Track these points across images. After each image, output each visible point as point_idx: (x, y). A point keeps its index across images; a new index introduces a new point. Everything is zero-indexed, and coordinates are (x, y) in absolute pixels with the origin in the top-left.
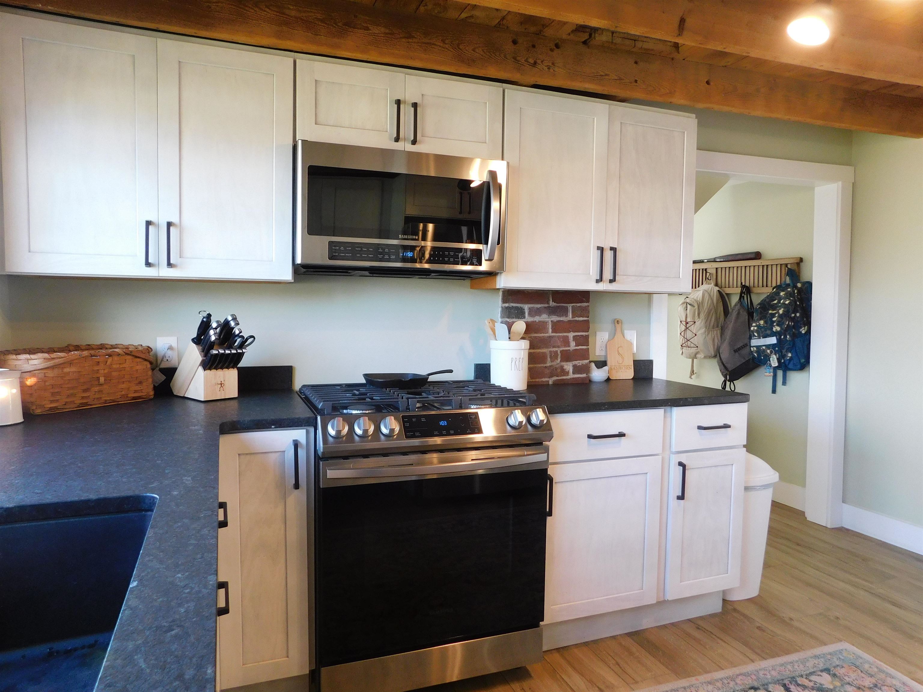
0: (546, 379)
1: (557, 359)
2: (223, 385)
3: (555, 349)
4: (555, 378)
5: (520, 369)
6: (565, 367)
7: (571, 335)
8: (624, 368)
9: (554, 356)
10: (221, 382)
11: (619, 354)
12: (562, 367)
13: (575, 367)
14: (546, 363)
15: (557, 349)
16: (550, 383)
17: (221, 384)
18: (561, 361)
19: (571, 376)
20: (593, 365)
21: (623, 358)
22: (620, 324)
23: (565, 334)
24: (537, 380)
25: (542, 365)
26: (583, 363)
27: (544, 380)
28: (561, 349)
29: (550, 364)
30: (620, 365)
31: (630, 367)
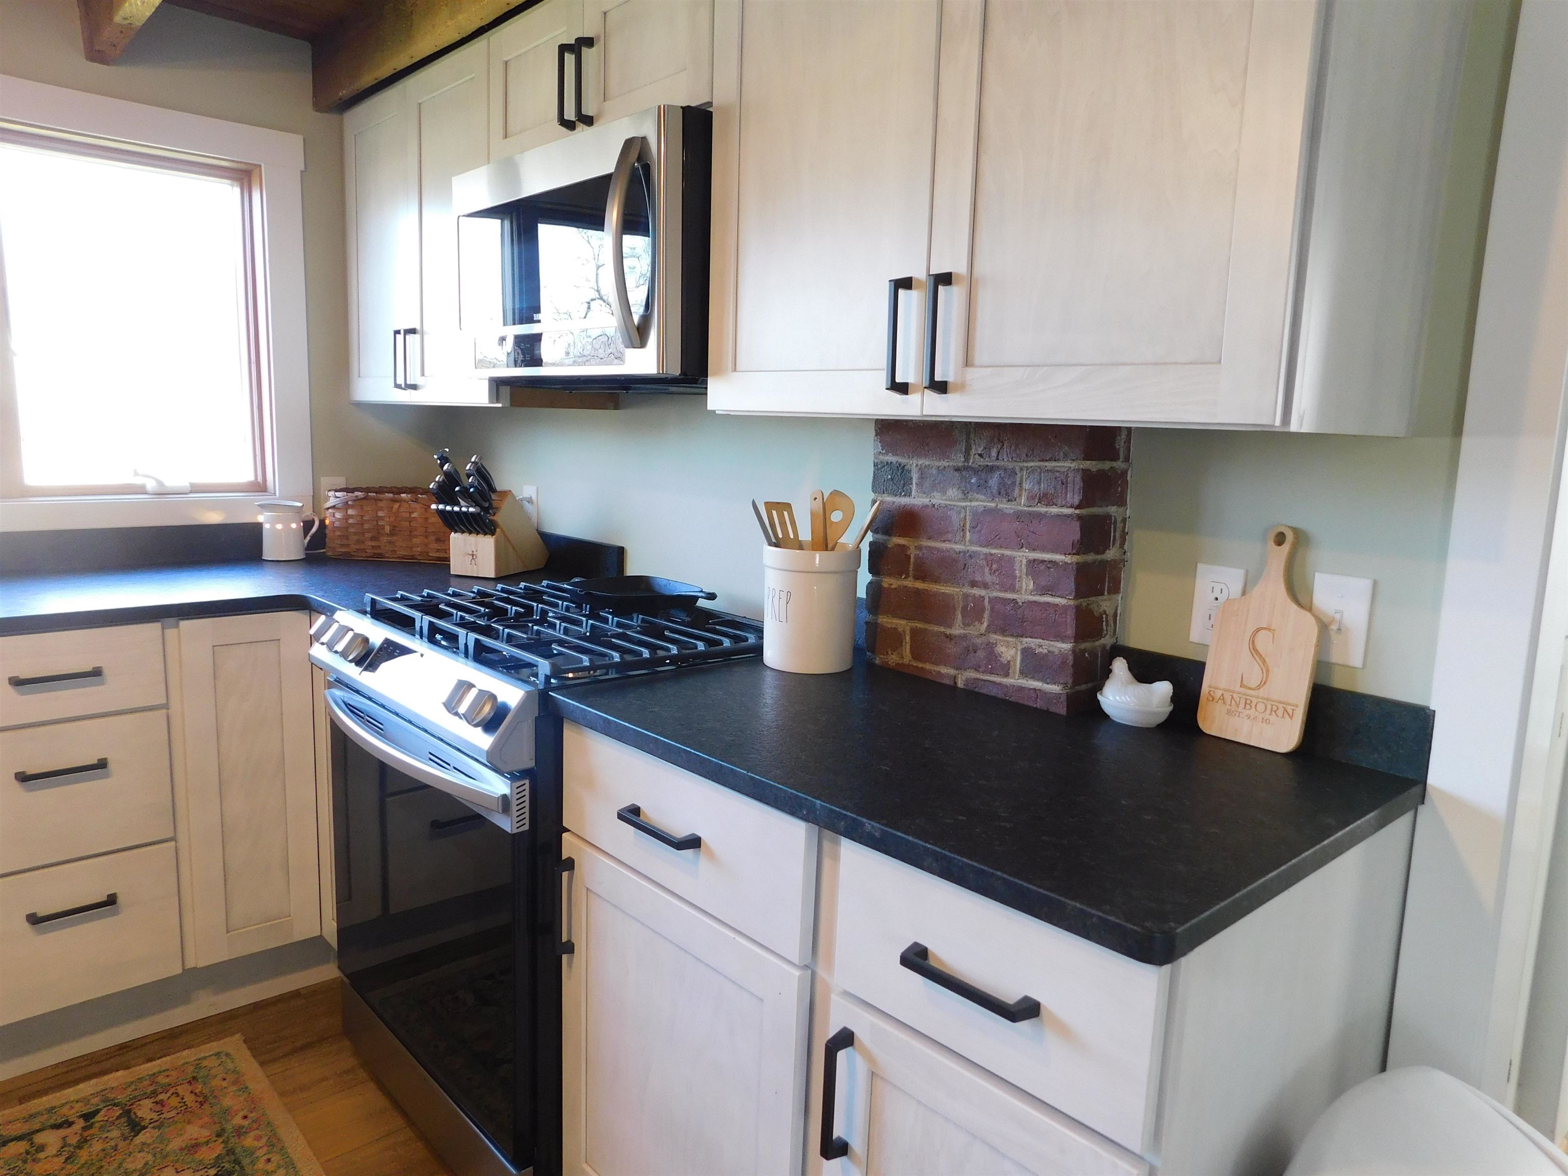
0: (952, 672)
1: (980, 620)
2: (475, 557)
3: (977, 592)
4: (973, 674)
5: (783, 618)
6: (1001, 649)
7: (1023, 556)
8: (1261, 707)
9: (974, 612)
10: (473, 552)
11: (1254, 650)
12: (990, 648)
13: (1027, 653)
14: (950, 626)
15: (982, 592)
16: (960, 684)
17: (473, 555)
18: (989, 630)
19: (1015, 680)
20: (1120, 666)
21: (1266, 670)
22: (1286, 547)
23: (1008, 552)
24: (928, 666)
25: (942, 629)
26: (1051, 649)
27: (944, 670)
28: (995, 594)
29: (962, 631)
30: (1252, 692)
31: (1289, 709)
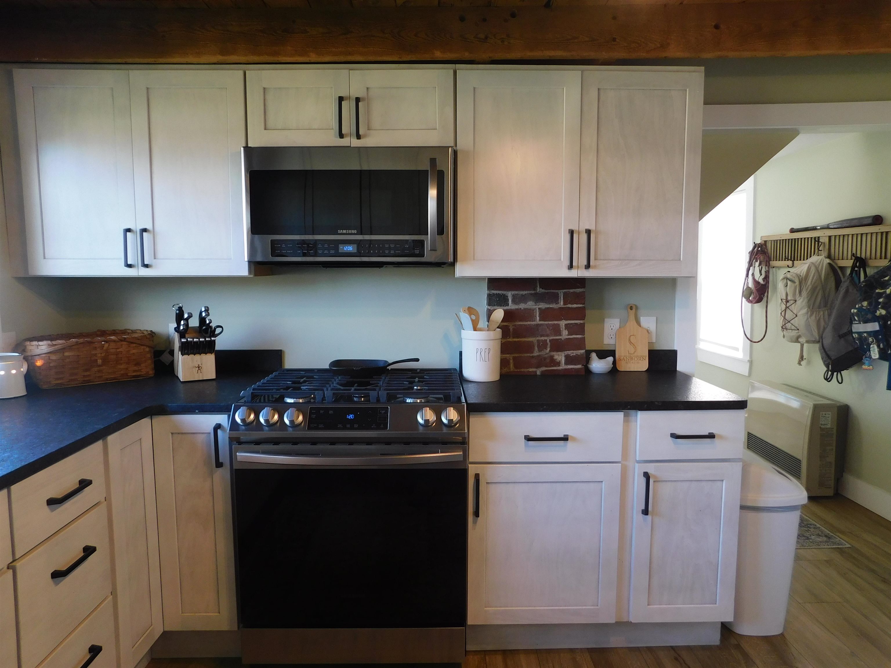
0: (534, 370)
1: (546, 349)
2: (200, 368)
3: (543, 338)
4: (544, 369)
5: (487, 359)
6: (556, 357)
7: (563, 323)
8: (636, 359)
9: (542, 346)
10: (199, 365)
11: (631, 343)
12: (552, 357)
13: (567, 357)
14: (533, 353)
15: (546, 338)
16: (538, 373)
17: (199, 367)
18: (550, 351)
19: (563, 366)
20: (594, 355)
21: (635, 348)
22: (634, 310)
23: (556, 322)
24: (522, 370)
25: (529, 355)
26: (577, 353)
27: (531, 370)
28: (551, 338)
29: (538, 354)
30: (631, 355)
31: (644, 357)
